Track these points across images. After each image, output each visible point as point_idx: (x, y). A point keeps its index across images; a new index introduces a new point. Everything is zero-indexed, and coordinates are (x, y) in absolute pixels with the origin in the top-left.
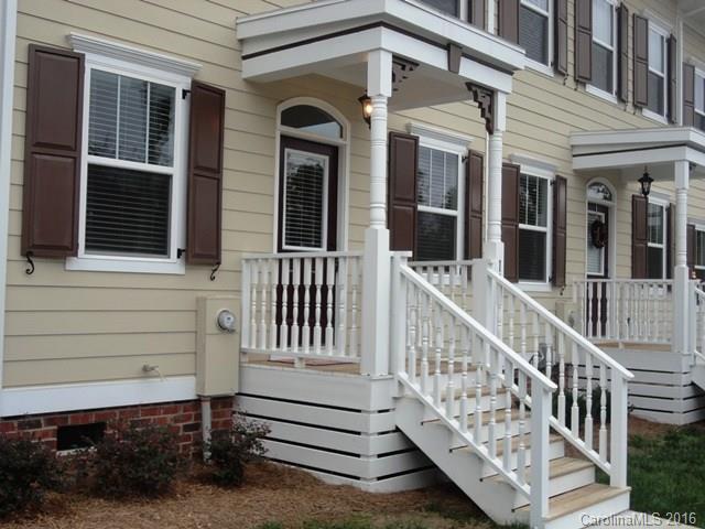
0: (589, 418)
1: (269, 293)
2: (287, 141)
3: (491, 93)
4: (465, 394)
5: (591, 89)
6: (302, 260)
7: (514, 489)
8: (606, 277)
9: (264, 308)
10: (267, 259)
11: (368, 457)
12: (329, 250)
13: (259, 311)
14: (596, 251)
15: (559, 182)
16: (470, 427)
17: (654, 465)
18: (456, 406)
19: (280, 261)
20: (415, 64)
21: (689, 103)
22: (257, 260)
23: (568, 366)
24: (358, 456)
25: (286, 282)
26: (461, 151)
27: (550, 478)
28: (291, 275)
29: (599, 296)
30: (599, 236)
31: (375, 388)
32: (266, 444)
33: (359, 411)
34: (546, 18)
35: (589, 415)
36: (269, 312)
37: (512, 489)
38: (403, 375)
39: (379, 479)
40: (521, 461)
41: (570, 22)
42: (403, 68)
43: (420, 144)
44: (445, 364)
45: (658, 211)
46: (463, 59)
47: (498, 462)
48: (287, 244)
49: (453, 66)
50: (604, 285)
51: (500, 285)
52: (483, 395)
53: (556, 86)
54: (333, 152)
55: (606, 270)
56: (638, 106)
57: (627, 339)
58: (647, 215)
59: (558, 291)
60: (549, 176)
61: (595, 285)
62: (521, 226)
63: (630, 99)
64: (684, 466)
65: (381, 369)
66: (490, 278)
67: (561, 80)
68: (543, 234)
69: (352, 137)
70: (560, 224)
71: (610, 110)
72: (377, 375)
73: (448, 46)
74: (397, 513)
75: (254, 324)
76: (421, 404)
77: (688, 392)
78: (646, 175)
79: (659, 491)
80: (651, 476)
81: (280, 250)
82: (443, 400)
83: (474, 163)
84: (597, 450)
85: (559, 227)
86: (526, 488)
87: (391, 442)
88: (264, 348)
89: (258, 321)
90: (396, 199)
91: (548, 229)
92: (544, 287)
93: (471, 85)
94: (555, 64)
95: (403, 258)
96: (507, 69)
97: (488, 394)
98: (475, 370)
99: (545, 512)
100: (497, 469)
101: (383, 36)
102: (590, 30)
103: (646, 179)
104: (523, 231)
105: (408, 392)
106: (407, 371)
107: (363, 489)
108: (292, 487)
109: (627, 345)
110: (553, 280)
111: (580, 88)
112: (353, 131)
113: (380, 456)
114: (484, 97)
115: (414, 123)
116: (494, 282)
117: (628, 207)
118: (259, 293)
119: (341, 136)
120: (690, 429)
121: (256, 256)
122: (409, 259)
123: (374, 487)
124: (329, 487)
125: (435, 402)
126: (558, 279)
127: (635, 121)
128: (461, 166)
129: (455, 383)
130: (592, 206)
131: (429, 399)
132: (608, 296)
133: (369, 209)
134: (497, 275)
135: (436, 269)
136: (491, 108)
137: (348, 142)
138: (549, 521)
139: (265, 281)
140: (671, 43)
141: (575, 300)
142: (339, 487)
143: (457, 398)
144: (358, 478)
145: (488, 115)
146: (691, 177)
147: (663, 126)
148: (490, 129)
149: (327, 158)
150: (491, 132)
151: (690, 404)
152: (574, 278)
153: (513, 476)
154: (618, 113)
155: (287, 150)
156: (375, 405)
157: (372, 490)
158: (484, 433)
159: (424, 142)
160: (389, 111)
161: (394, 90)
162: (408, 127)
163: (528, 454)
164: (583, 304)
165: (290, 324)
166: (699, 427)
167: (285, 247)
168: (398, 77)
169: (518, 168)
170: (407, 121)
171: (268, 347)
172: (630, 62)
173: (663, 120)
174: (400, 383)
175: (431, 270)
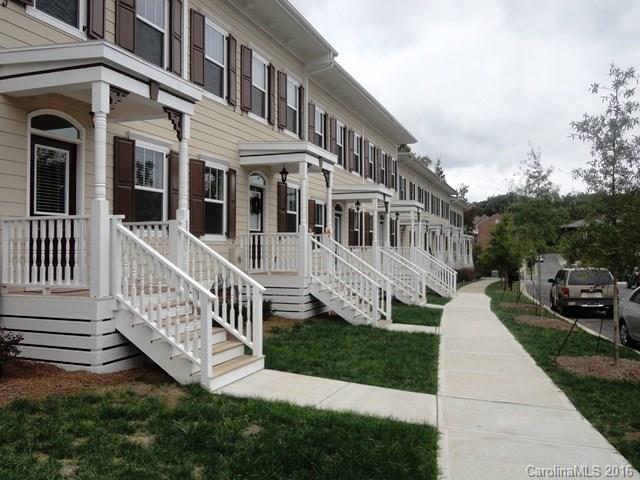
0: (240, 317)
1: (23, 244)
2: (35, 139)
3: (180, 115)
4: (160, 306)
5: (251, 115)
6: (47, 221)
7: (191, 362)
8: (261, 231)
9: (19, 255)
10: (20, 221)
11: (95, 350)
12: (70, 214)
13: (15, 257)
14: (255, 216)
15: (231, 173)
16: (164, 326)
17: (283, 342)
18: (154, 314)
19: (31, 222)
20: (126, 93)
21: (312, 127)
22: (13, 221)
23: (236, 288)
24: (89, 350)
25: (35, 236)
26: (165, 151)
27: (213, 354)
28: (39, 232)
29: (256, 244)
30: (257, 206)
31: (100, 305)
32: (19, 348)
33: (89, 321)
34: (222, 69)
35: (240, 314)
36: (23, 257)
37: (190, 362)
38: (120, 296)
39: (104, 364)
40: (195, 346)
41: (238, 72)
42: (118, 95)
43: (137, 145)
44: (147, 287)
45: (293, 192)
46: (160, 92)
47: (181, 346)
48: (37, 210)
49: (153, 96)
50: (259, 237)
51: (186, 237)
52: (172, 306)
53: (228, 111)
54: (73, 149)
55: (262, 228)
56: (281, 127)
57: (273, 270)
58: (287, 195)
59: (231, 240)
60: (225, 169)
61: (254, 237)
62: (206, 200)
63: (276, 122)
64: (300, 342)
65: (104, 292)
66: (180, 232)
67: (232, 108)
68: (221, 205)
69: (87, 138)
70: (232, 199)
71: (263, 129)
72: (101, 297)
73: (150, 82)
74: (115, 385)
75: (12, 267)
76: (132, 313)
77: (308, 299)
78: (284, 170)
79: (283, 356)
80: (280, 349)
81: (32, 214)
82: (146, 310)
83: (173, 158)
84: (245, 335)
85: (231, 201)
86: (199, 361)
87: (113, 340)
88: (19, 282)
89: (15, 265)
90: (120, 181)
91: (224, 202)
92: (221, 238)
93: (166, 109)
94: (228, 98)
95: (119, 219)
96: (191, 101)
97: (175, 306)
98: (166, 291)
99: (210, 373)
100: (181, 351)
101: (102, 73)
102: (251, 78)
103: (284, 172)
104: (207, 203)
105: (123, 307)
106: (122, 293)
107: (93, 371)
108: (40, 376)
109: (273, 273)
110: (228, 234)
111: (244, 114)
112: (87, 134)
113: (104, 349)
114: (176, 117)
115: (132, 131)
116: (182, 235)
117: (275, 189)
118: (15, 244)
119: (79, 137)
120: (308, 321)
121: (13, 219)
122: (123, 221)
123: (100, 370)
124: (68, 373)
125: (141, 312)
126: (231, 233)
127: (279, 136)
128: (165, 161)
129: (153, 299)
130: (252, 188)
131: (137, 310)
132: (262, 243)
133: (94, 187)
134: (184, 230)
135: (146, 227)
136: (180, 124)
137: (84, 142)
138: (211, 379)
139: (20, 236)
140: (301, 90)
141: (242, 246)
142: (75, 372)
143: (155, 309)
144: (89, 365)
145: (178, 128)
146: (309, 171)
147: (296, 140)
148: (180, 137)
149: (68, 152)
150: (180, 140)
151: (309, 307)
152: (241, 233)
153: (190, 354)
154: (269, 131)
155: (37, 146)
156: (100, 317)
157: (99, 372)
158: (172, 329)
159: (139, 144)
160: (108, 122)
161: (111, 109)
162: (128, 133)
163: (199, 341)
164: (247, 249)
165: (39, 265)
166: (313, 320)
167: (36, 212)
168: (114, 101)
169: (204, 163)
170: (127, 129)
171: (23, 281)
172: (276, 101)
173: (296, 136)
174: (118, 301)
175: (142, 228)
